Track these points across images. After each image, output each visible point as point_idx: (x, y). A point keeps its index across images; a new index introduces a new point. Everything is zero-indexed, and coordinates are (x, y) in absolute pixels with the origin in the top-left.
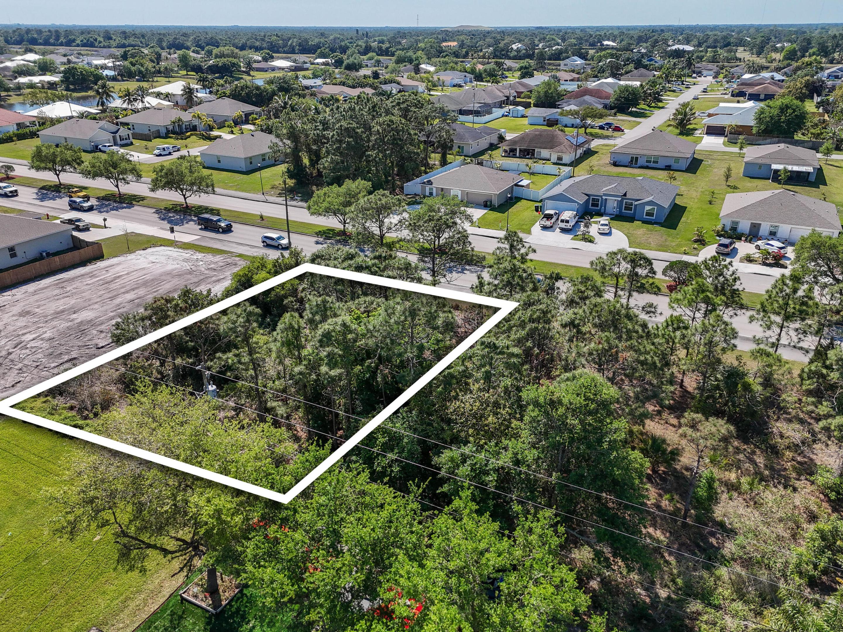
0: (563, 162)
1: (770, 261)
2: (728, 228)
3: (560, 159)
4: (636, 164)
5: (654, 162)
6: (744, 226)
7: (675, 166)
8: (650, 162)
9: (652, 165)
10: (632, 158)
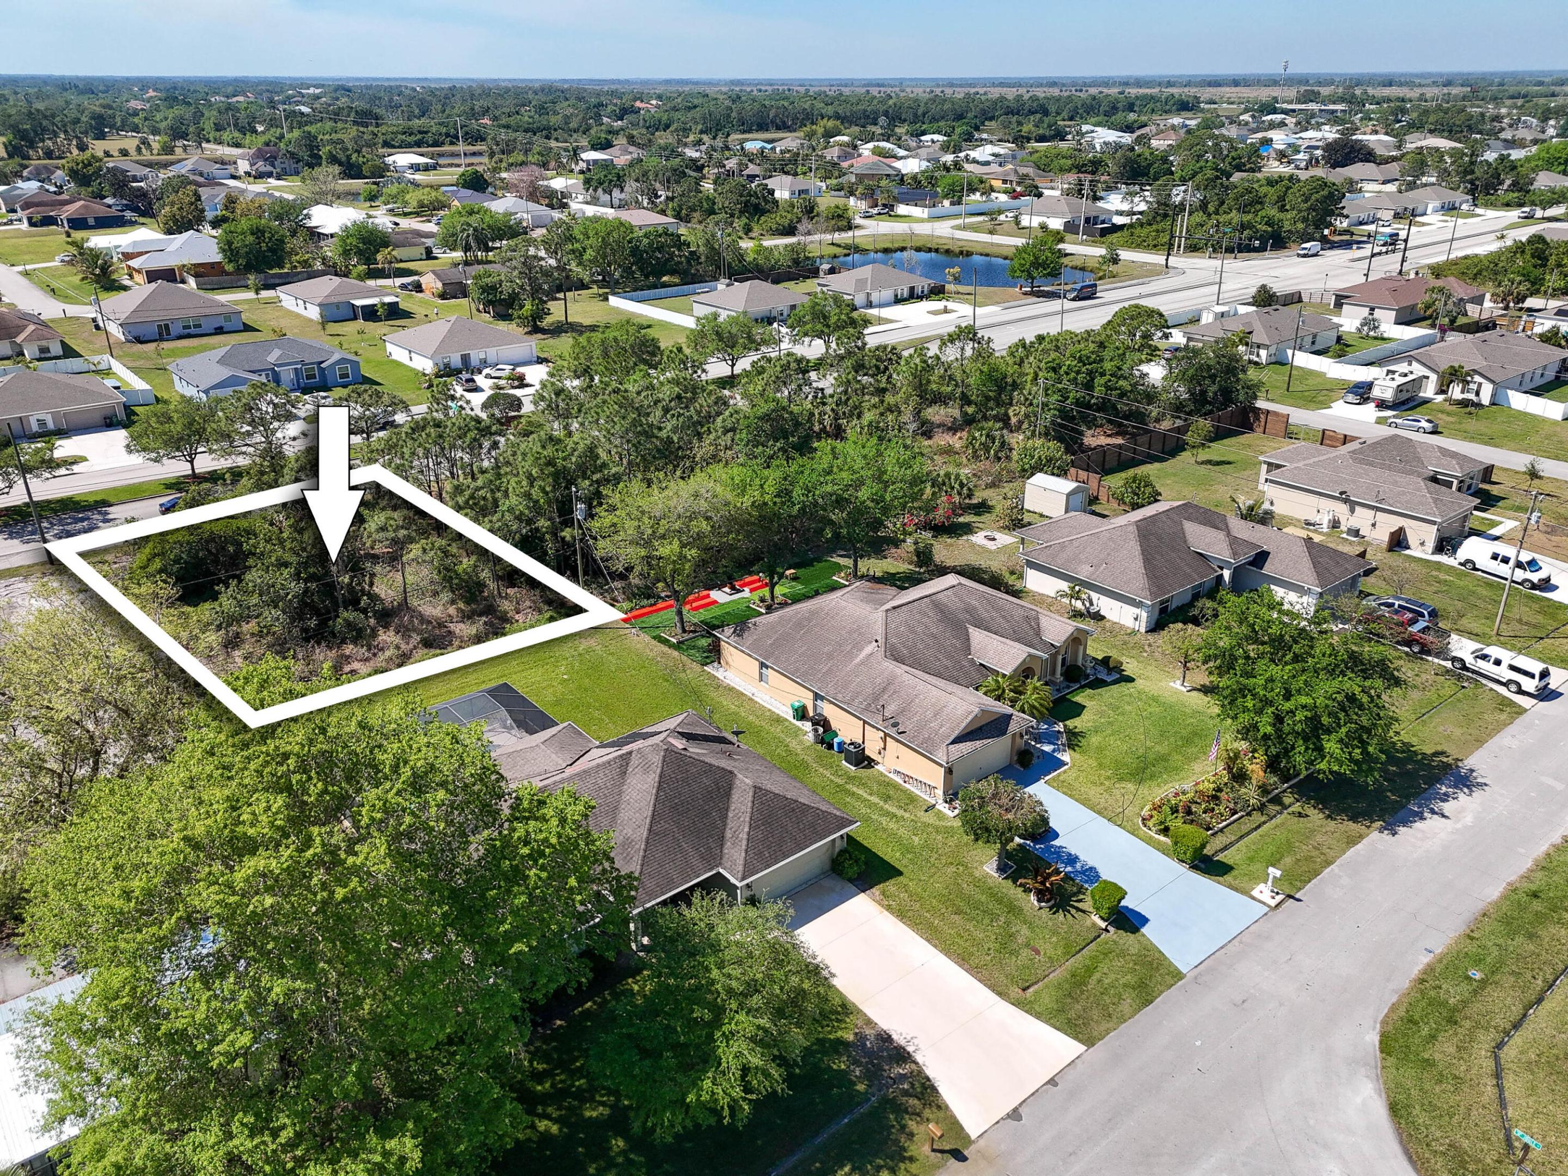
0: (53, 353)
1: (516, 383)
2: (442, 367)
3: (44, 350)
4: (168, 334)
5: (195, 326)
6: (456, 361)
7: (227, 326)
8: (189, 327)
9: (193, 331)
10: (160, 326)
